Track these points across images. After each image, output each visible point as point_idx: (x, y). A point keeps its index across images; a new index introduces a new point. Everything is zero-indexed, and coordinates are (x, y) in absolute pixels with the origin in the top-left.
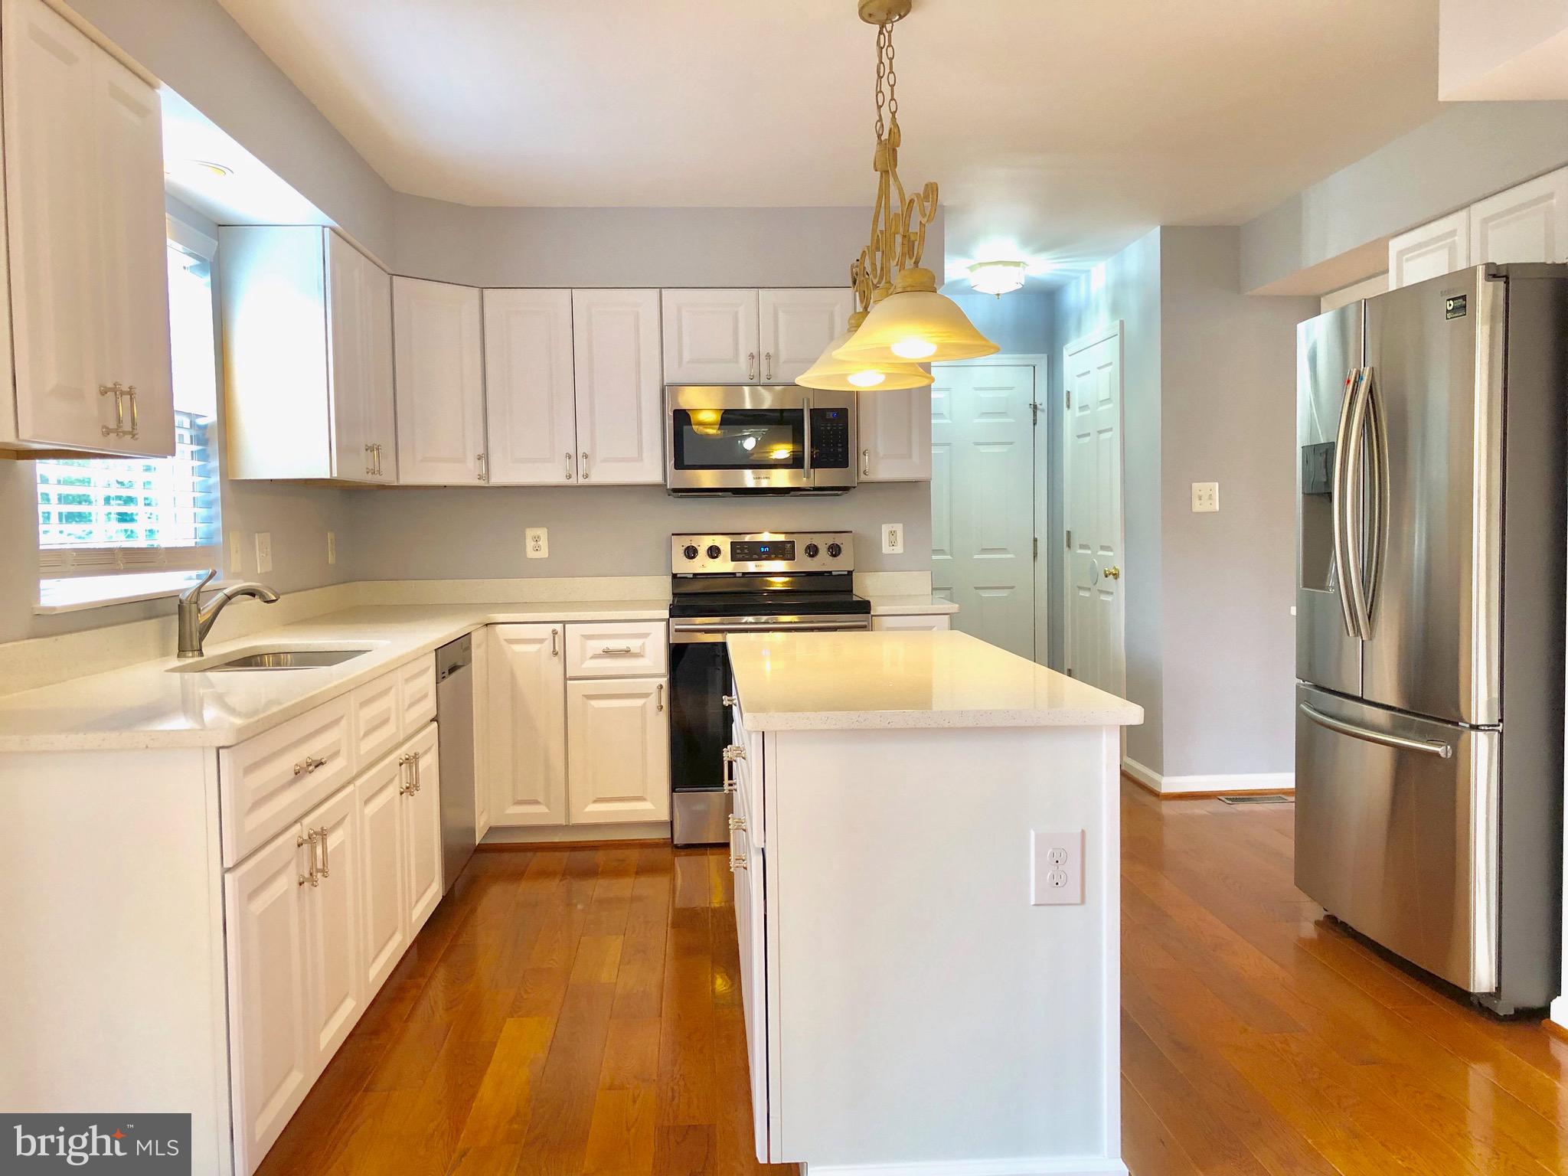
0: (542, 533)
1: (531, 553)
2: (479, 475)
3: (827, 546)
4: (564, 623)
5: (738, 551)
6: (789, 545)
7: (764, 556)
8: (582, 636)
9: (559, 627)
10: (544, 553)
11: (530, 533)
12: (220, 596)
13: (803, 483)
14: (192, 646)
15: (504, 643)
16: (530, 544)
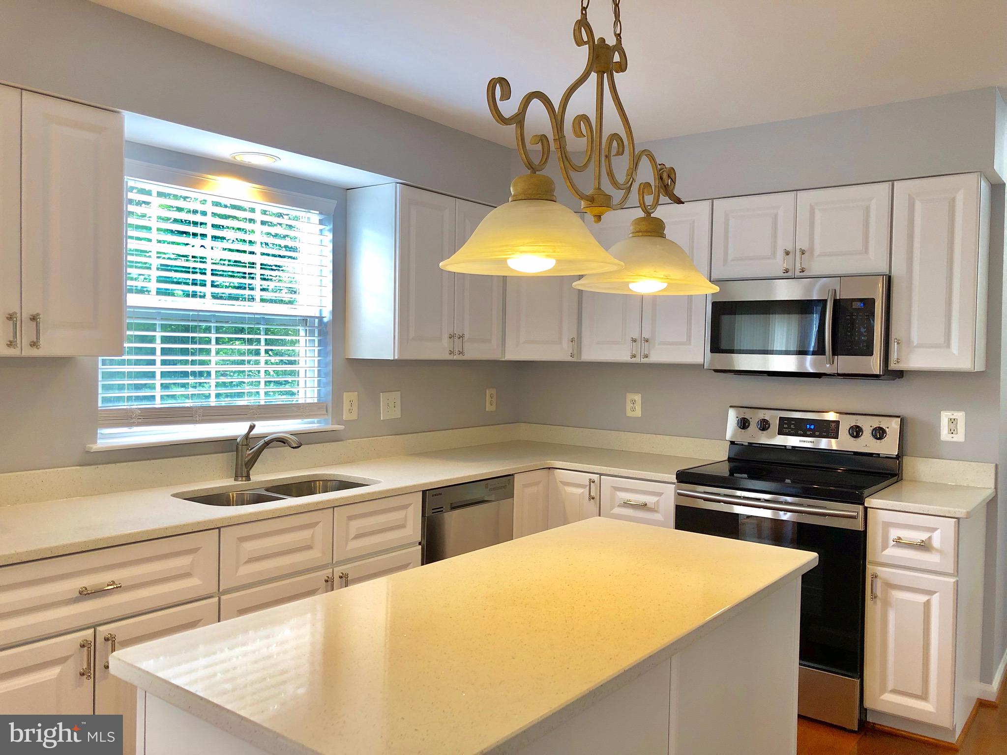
0: (638, 397)
1: (629, 413)
2: (572, 354)
3: (872, 428)
4: (601, 475)
5: (786, 426)
6: (833, 425)
7: (808, 433)
8: (612, 486)
9: (595, 477)
10: (638, 413)
11: (630, 397)
12: (262, 442)
13: (827, 368)
14: (242, 473)
15: (559, 484)
16: (629, 406)
